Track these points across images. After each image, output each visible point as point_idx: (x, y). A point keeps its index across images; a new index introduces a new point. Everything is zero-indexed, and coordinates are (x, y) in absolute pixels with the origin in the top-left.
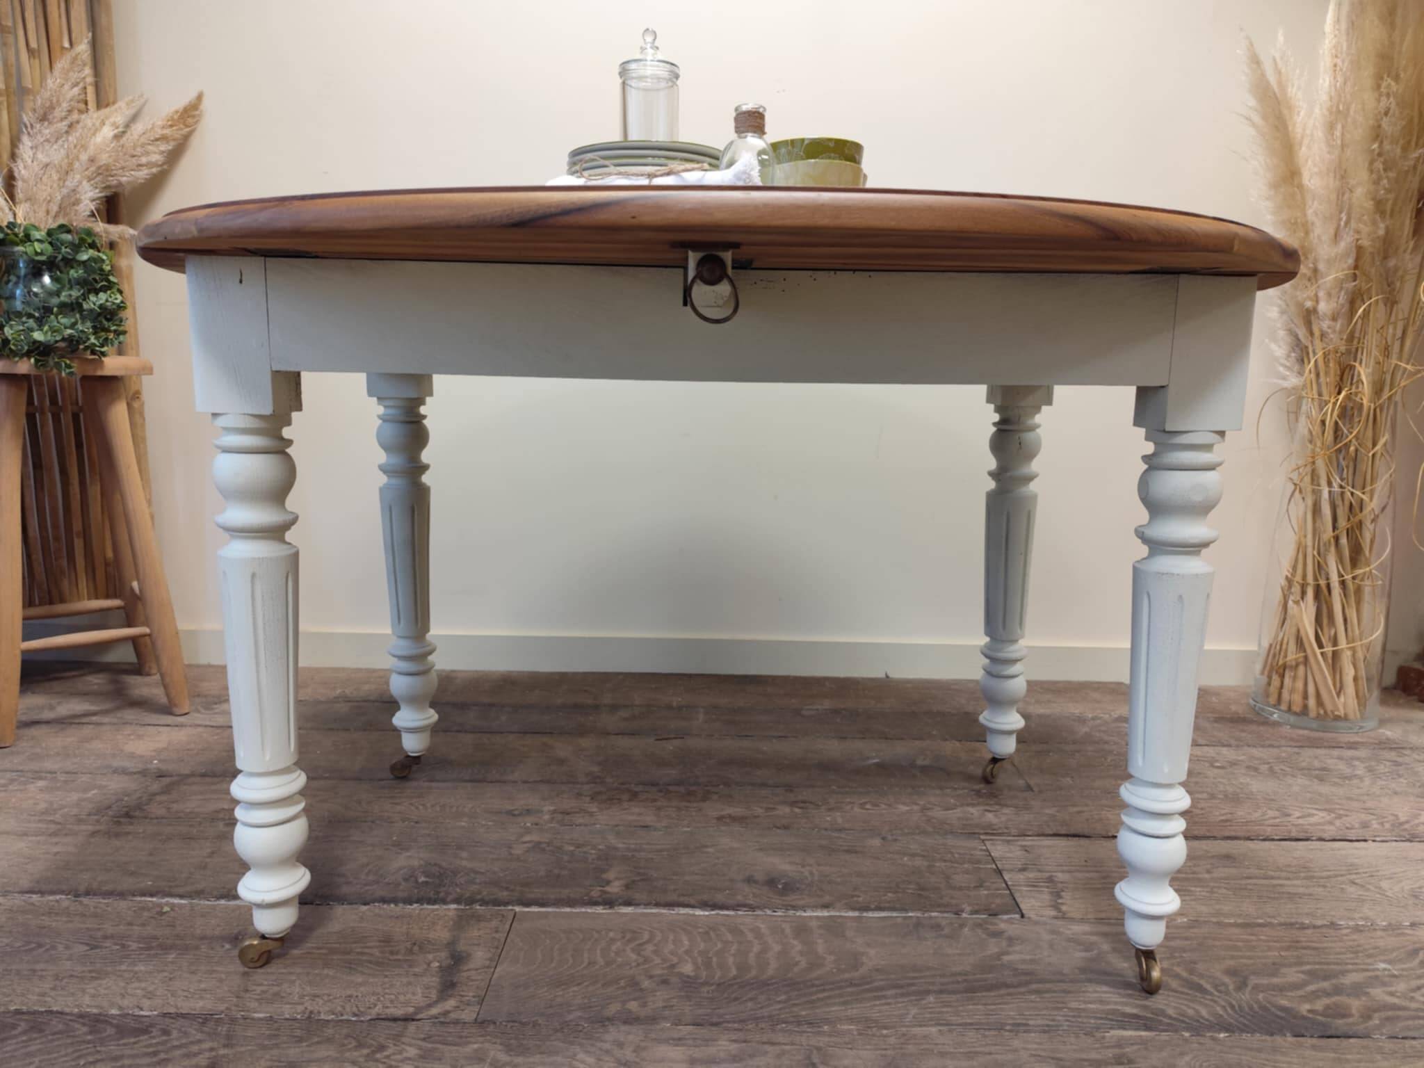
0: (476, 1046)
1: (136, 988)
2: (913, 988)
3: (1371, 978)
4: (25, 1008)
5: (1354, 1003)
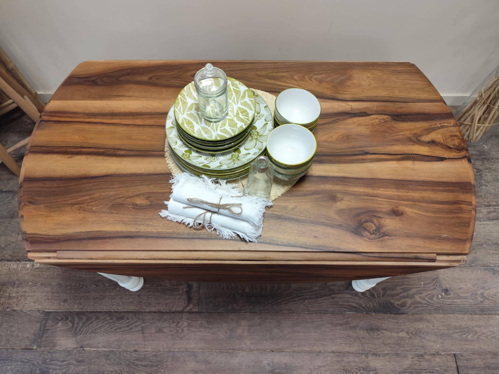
0: (200, 322)
1: (114, 302)
2: (302, 297)
3: (418, 291)
4: (91, 311)
5: (409, 301)
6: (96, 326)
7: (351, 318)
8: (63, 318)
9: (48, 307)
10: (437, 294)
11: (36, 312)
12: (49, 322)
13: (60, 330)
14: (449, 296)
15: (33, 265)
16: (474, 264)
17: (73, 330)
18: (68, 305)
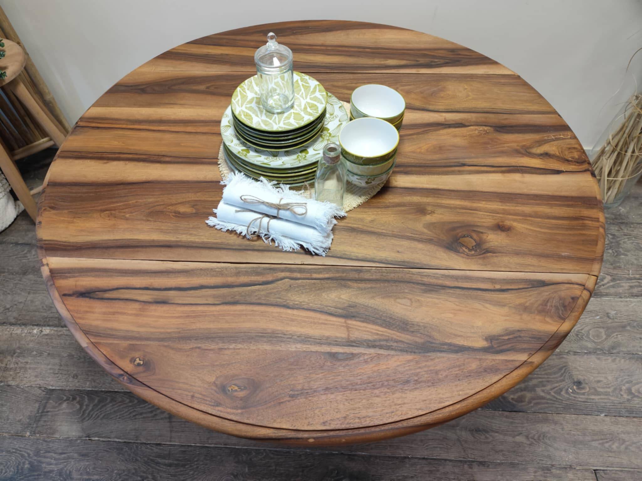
3: (540, 382)
4: (107, 390)
5: (528, 395)
6: (110, 410)
8: (70, 398)
9: (52, 383)
10: (566, 387)
11: (36, 388)
12: (51, 401)
13: (64, 412)
14: (583, 391)
15: (41, 331)
16: (615, 351)
17: (80, 413)
18: (78, 382)
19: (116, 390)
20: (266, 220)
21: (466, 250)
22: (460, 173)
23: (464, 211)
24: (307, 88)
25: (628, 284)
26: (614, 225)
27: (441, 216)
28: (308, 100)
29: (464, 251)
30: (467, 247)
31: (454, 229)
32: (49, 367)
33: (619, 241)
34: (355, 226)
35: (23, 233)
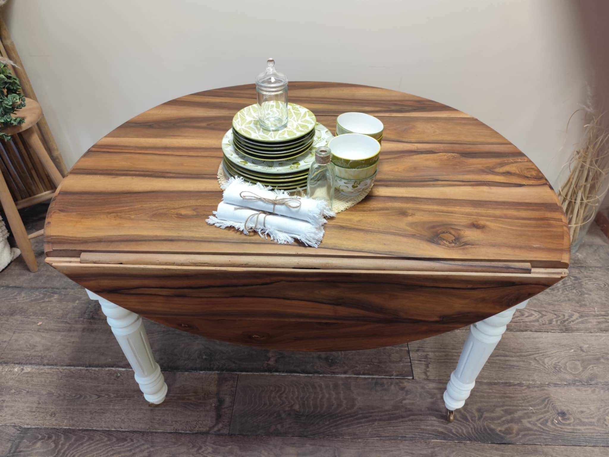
1: (118, 418)
2: (371, 418)
3: (525, 413)
4: (84, 428)
5: (516, 427)
6: (87, 449)
7: (438, 447)
8: (45, 437)
9: (28, 422)
10: (551, 418)
11: (10, 427)
12: (25, 441)
13: (38, 452)
14: (568, 422)
15: (23, 369)
16: (593, 383)
17: (55, 453)
18: (56, 420)
19: (94, 429)
20: (262, 216)
21: (447, 243)
22: (434, 186)
23: (441, 213)
24: (298, 114)
25: (595, 320)
26: (574, 269)
27: (422, 217)
28: (299, 122)
29: (445, 243)
30: (447, 241)
31: (434, 227)
32: (27, 405)
33: (581, 282)
34: (344, 224)
35: (15, 277)
